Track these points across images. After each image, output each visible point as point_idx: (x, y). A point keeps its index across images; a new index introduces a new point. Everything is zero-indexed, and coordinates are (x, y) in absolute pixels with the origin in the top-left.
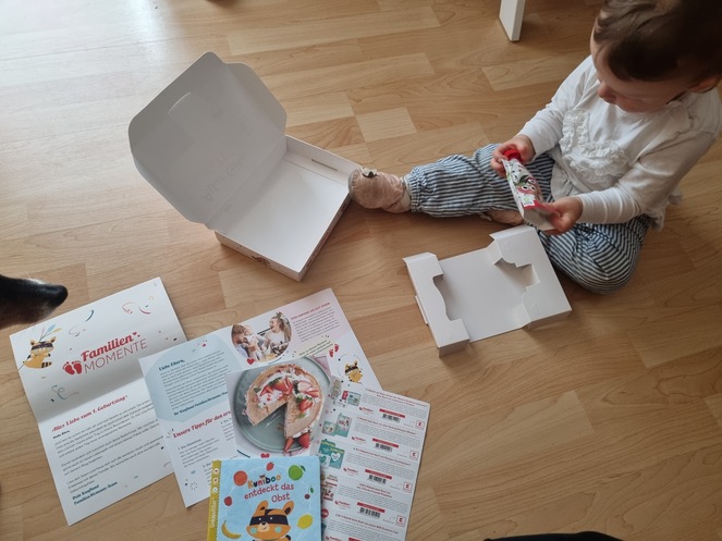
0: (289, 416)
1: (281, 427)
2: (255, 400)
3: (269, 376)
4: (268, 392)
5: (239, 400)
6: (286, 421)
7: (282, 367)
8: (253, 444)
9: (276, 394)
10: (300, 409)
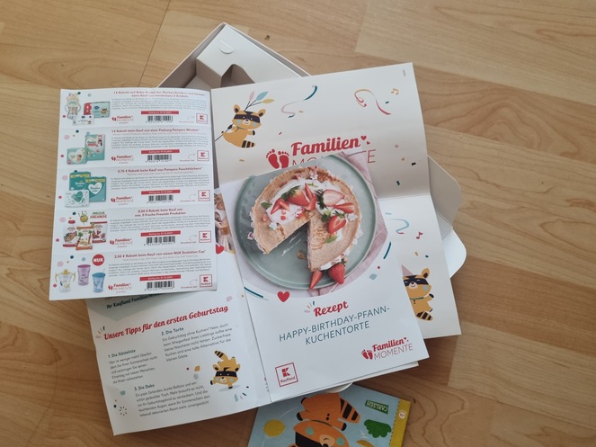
0: (314, 240)
1: (304, 255)
2: (264, 219)
3: (282, 186)
4: (281, 207)
5: (241, 220)
6: (310, 248)
7: (299, 172)
8: (265, 279)
9: (293, 210)
10: (328, 231)
